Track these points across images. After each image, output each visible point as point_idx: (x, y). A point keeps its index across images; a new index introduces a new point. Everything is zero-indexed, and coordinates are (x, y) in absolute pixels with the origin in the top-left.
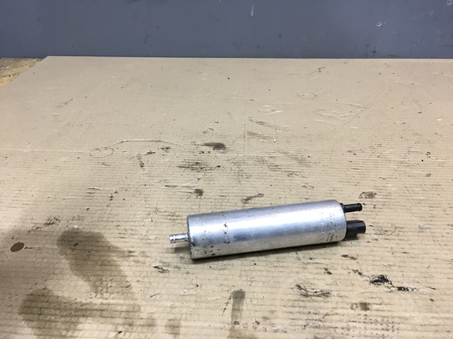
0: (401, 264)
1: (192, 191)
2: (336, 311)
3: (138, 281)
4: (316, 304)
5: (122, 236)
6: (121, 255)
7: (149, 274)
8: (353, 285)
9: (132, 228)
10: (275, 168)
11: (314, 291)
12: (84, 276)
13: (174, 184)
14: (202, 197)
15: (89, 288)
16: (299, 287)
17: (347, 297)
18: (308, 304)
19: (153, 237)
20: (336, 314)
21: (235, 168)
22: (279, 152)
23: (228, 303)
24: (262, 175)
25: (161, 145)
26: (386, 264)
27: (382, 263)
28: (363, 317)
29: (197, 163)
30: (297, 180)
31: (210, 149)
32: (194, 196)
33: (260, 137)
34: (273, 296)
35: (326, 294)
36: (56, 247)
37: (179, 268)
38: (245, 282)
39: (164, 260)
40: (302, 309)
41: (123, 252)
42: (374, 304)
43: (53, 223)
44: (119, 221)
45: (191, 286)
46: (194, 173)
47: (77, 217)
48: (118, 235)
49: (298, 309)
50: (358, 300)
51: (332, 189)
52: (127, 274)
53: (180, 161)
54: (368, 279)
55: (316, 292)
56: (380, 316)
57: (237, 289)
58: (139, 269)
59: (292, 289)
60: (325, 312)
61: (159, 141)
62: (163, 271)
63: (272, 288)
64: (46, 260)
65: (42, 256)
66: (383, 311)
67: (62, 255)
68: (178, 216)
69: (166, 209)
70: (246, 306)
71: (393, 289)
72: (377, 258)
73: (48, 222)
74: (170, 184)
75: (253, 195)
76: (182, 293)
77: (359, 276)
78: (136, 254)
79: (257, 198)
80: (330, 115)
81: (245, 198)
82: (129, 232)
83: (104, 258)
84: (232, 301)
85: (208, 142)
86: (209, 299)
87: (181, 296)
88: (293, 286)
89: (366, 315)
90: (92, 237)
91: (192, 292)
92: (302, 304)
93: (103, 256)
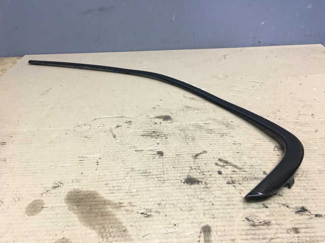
0: (313, 198)
1: (155, 153)
2: (277, 236)
3: (131, 226)
4: (262, 231)
5: (112, 191)
6: (114, 206)
7: (138, 219)
8: (284, 215)
9: (118, 185)
10: (211, 131)
11: (259, 221)
12: (91, 225)
13: (141, 149)
14: (164, 157)
15: (96, 235)
16: (247, 219)
17: (282, 224)
18: (257, 232)
19: (135, 190)
20: (278, 237)
21: (182, 133)
22: (210, 119)
23: (200, 236)
24: (202, 137)
25: (125, 120)
26: (303, 198)
27: (301, 198)
28: (297, 239)
29: (154, 132)
30: (228, 140)
31: (161, 120)
32: (157, 156)
33: (194, 109)
34: (231, 228)
35: (267, 223)
36: (65, 205)
37: (159, 212)
38: (209, 219)
39: (146, 207)
40: (253, 236)
41: (115, 204)
42: (302, 228)
43: (58, 186)
44: (107, 181)
45: (171, 226)
46: (153, 139)
47: (75, 180)
48: (109, 192)
49: (250, 237)
50: (290, 226)
51: (253, 145)
52: (122, 220)
53: (141, 131)
54: (293, 210)
55: (260, 222)
56: (308, 237)
57: (204, 225)
58: (130, 216)
59: (243, 221)
60: (270, 237)
61: (123, 117)
62: (148, 216)
63: (228, 221)
64: (59, 216)
65: (56, 212)
66: (309, 233)
67: (71, 210)
68: (149, 173)
69: (139, 168)
70: (214, 237)
71: (312, 216)
72: (296, 194)
73: (55, 185)
74: (137, 149)
75: (199, 152)
76: (166, 232)
77: (287, 209)
78: (125, 205)
79: (203, 155)
80: (239, 90)
81: (194, 155)
82: (116, 188)
83: (102, 210)
84: (202, 234)
85: (158, 115)
86: (186, 234)
87: (165, 234)
88: (244, 219)
89: (298, 237)
90: (90, 194)
91: (172, 230)
92: (253, 232)
93: (102, 208)
